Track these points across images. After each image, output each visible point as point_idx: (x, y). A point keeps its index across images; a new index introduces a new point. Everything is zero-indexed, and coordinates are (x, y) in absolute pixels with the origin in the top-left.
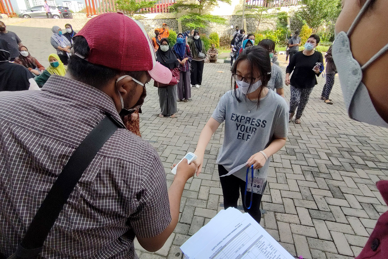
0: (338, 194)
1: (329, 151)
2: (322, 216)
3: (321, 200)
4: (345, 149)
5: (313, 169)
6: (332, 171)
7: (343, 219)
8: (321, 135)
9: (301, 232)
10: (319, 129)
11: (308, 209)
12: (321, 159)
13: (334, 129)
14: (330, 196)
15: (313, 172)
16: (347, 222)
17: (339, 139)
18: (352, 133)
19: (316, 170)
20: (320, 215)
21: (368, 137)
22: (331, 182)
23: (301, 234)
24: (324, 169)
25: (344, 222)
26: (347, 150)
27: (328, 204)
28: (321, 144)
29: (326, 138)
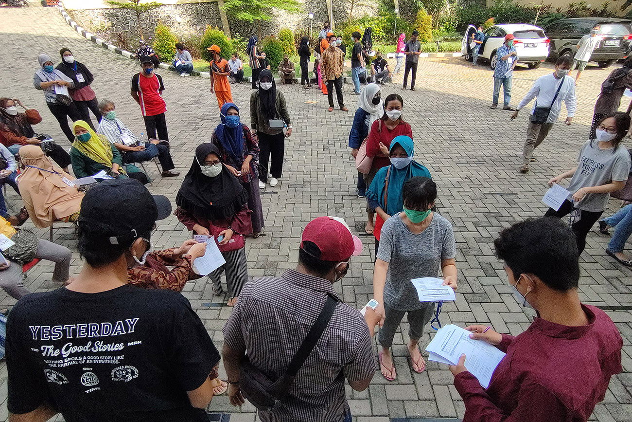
0: (490, 272)
1: (476, 220)
2: (478, 298)
3: (474, 281)
4: (492, 215)
5: (461, 246)
6: (481, 245)
7: (497, 298)
8: (465, 198)
9: (460, 320)
10: (461, 189)
11: (463, 293)
12: (468, 231)
13: (478, 186)
14: (482, 275)
15: (463, 250)
16: (501, 301)
17: (484, 201)
18: (499, 191)
19: (465, 246)
20: (475, 298)
21: (515, 194)
22: (482, 259)
23: (460, 321)
24: (473, 244)
25: (499, 301)
26: (494, 215)
27: (482, 285)
28: (466, 210)
29: (471, 201)
